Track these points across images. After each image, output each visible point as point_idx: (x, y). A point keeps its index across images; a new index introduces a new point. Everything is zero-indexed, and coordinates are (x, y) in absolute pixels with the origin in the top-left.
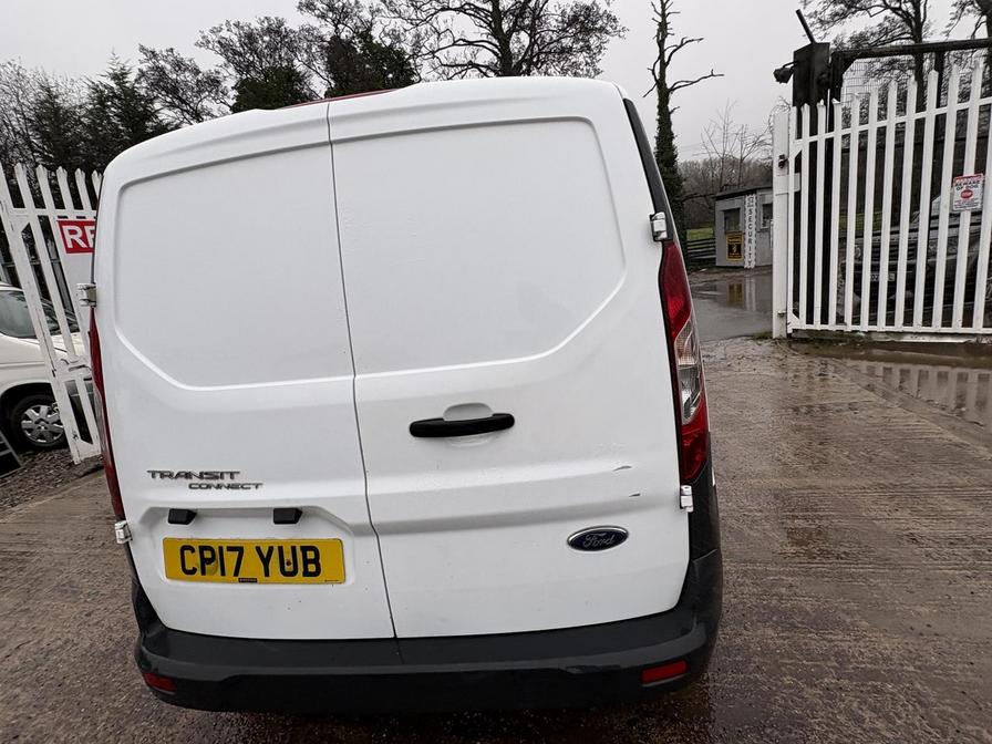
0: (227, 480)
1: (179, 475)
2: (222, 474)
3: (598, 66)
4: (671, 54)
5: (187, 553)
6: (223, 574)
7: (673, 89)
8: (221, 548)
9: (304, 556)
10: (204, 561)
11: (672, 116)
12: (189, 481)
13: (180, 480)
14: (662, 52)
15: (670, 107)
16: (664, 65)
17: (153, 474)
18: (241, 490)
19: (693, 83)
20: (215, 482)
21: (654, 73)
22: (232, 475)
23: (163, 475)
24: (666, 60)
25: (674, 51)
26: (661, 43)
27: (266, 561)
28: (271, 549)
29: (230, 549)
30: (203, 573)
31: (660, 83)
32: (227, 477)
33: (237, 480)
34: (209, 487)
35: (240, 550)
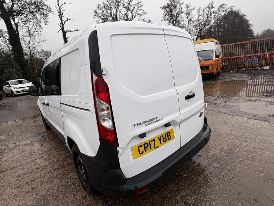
0: (155, 120)
1: (143, 123)
2: (154, 118)
3: (48, 20)
4: (65, 22)
5: (140, 148)
6: (151, 149)
7: (66, 32)
8: (149, 142)
9: (167, 135)
10: (145, 148)
11: (68, 39)
12: (146, 124)
13: (143, 124)
14: (62, 21)
15: (67, 37)
16: (63, 25)
17: (134, 125)
18: (159, 122)
19: (72, 31)
20: (152, 122)
21: (60, 26)
22: (156, 118)
23: (138, 125)
24: (63, 23)
25: (66, 21)
26: (61, 19)
27: (160, 140)
28: (161, 136)
29: (152, 141)
30: (146, 151)
31: (63, 29)
32: (155, 119)
33: (158, 119)
34: (151, 123)
35: (154, 140)
